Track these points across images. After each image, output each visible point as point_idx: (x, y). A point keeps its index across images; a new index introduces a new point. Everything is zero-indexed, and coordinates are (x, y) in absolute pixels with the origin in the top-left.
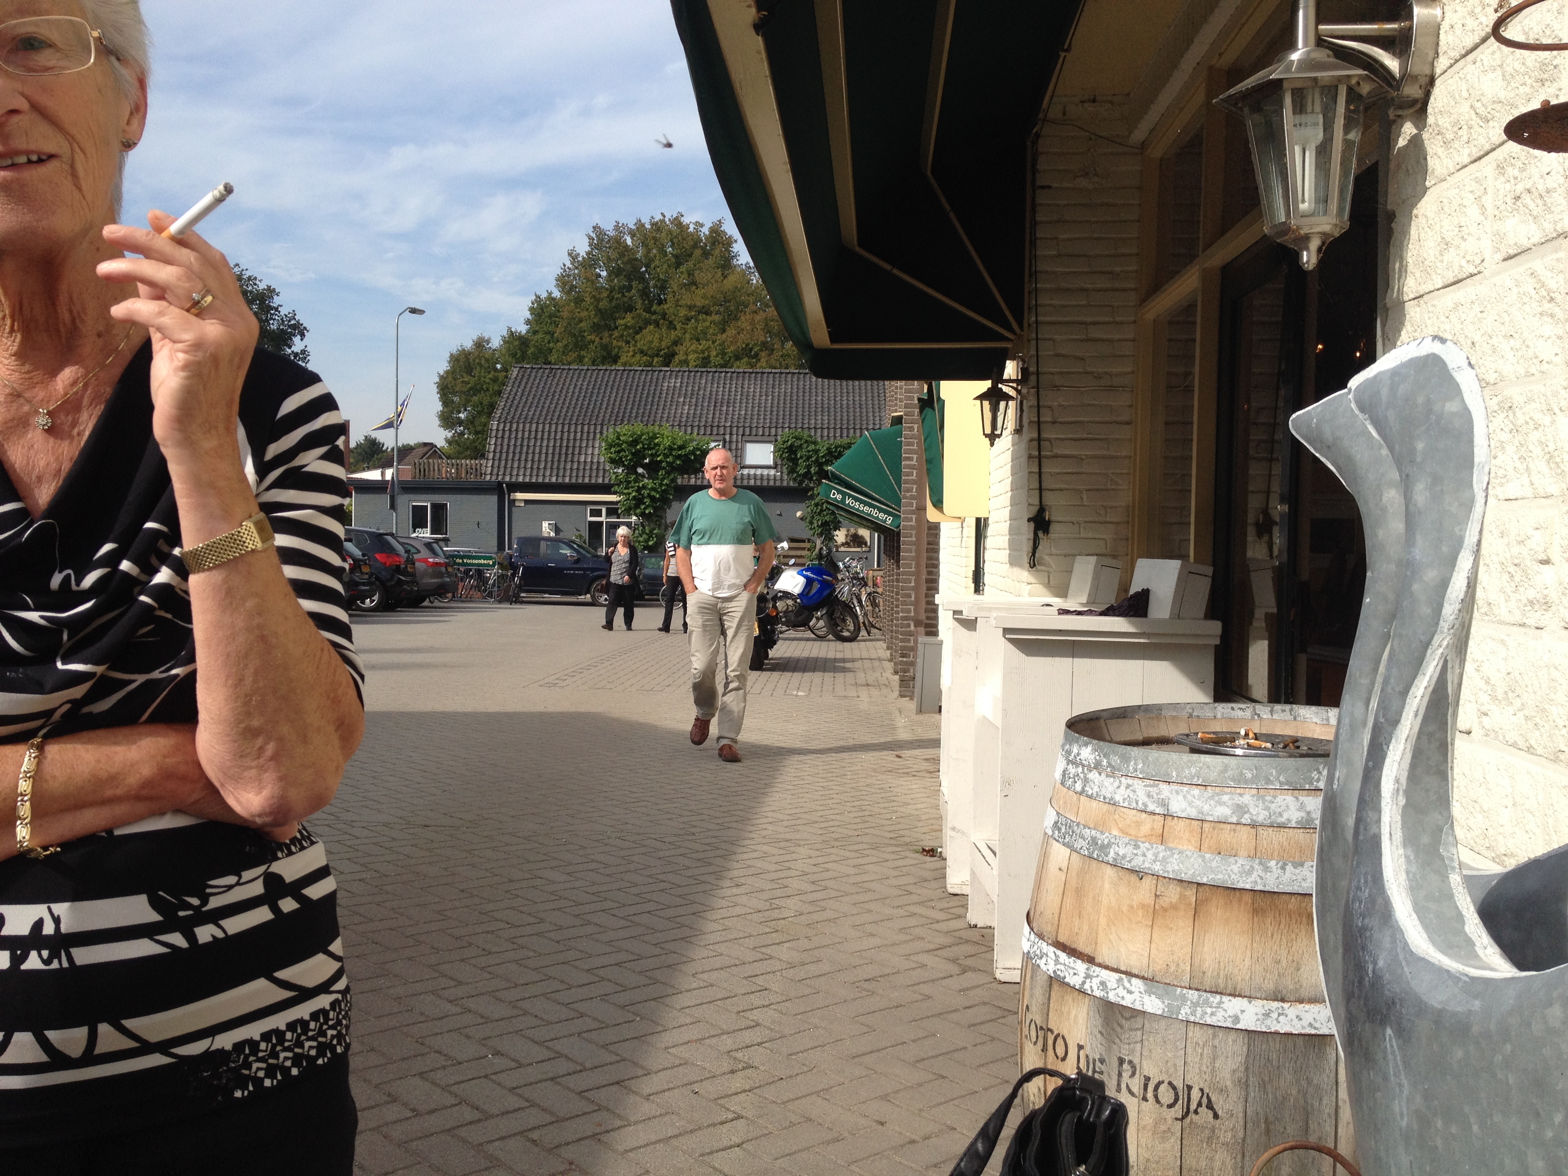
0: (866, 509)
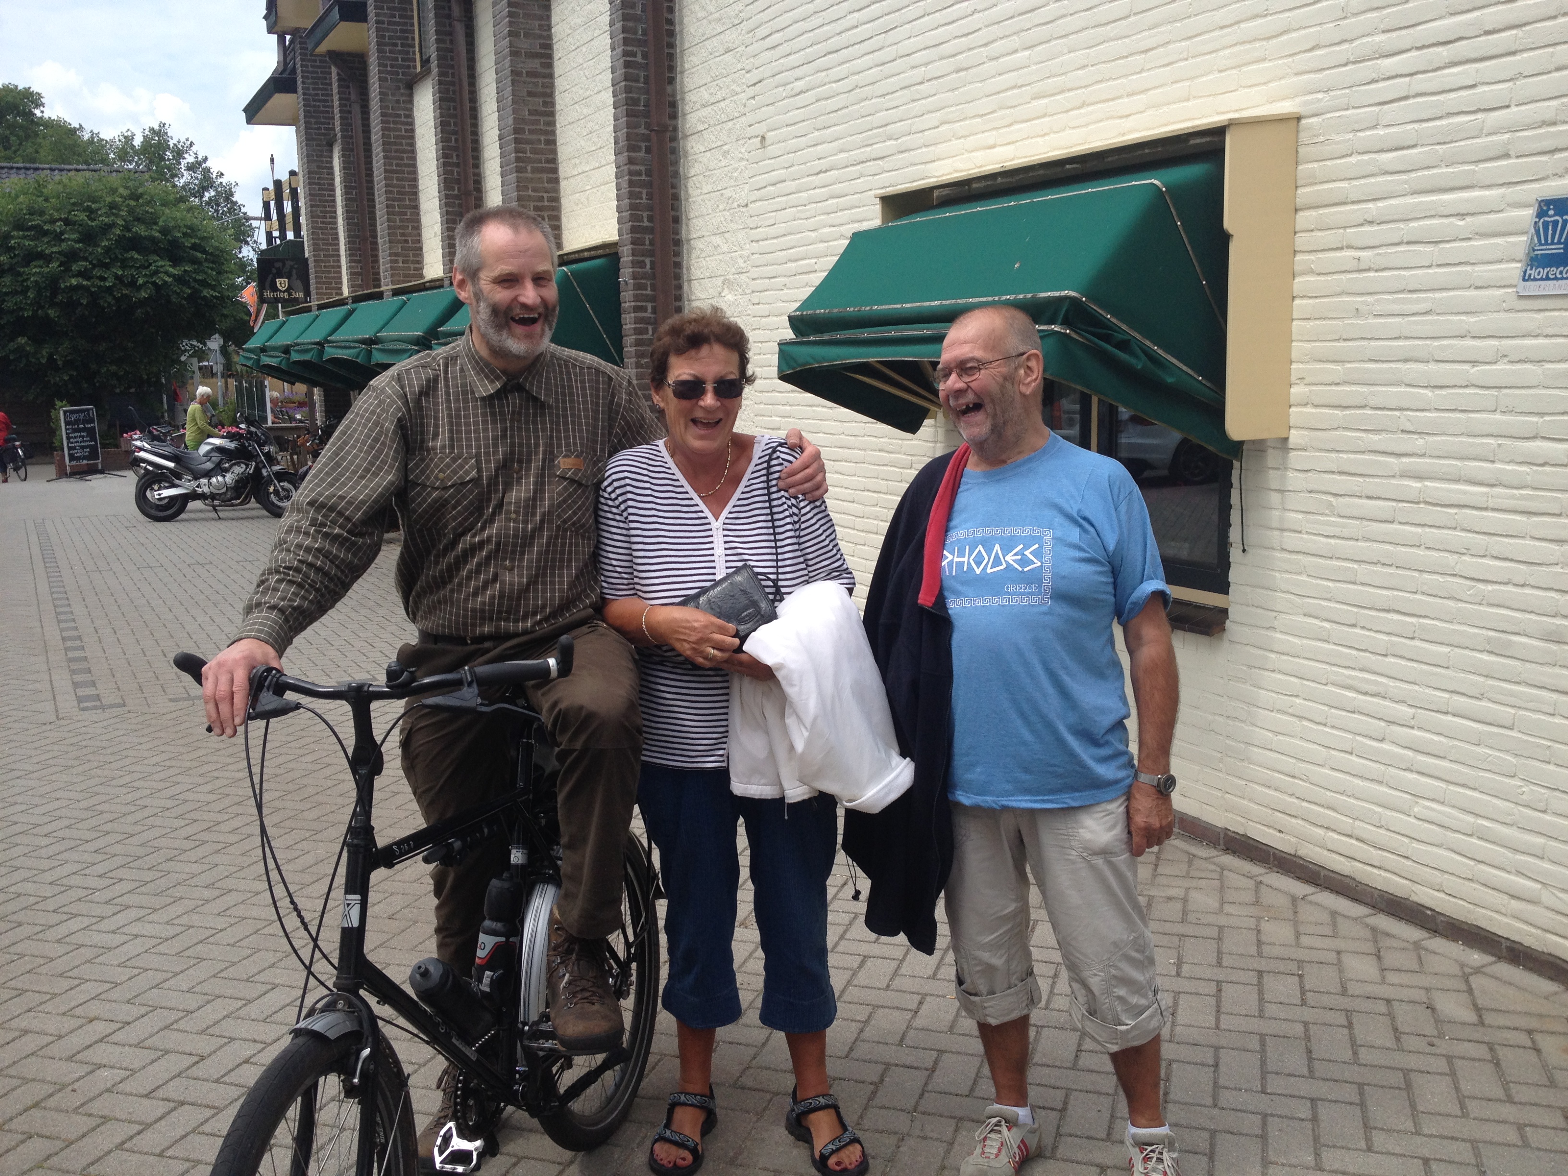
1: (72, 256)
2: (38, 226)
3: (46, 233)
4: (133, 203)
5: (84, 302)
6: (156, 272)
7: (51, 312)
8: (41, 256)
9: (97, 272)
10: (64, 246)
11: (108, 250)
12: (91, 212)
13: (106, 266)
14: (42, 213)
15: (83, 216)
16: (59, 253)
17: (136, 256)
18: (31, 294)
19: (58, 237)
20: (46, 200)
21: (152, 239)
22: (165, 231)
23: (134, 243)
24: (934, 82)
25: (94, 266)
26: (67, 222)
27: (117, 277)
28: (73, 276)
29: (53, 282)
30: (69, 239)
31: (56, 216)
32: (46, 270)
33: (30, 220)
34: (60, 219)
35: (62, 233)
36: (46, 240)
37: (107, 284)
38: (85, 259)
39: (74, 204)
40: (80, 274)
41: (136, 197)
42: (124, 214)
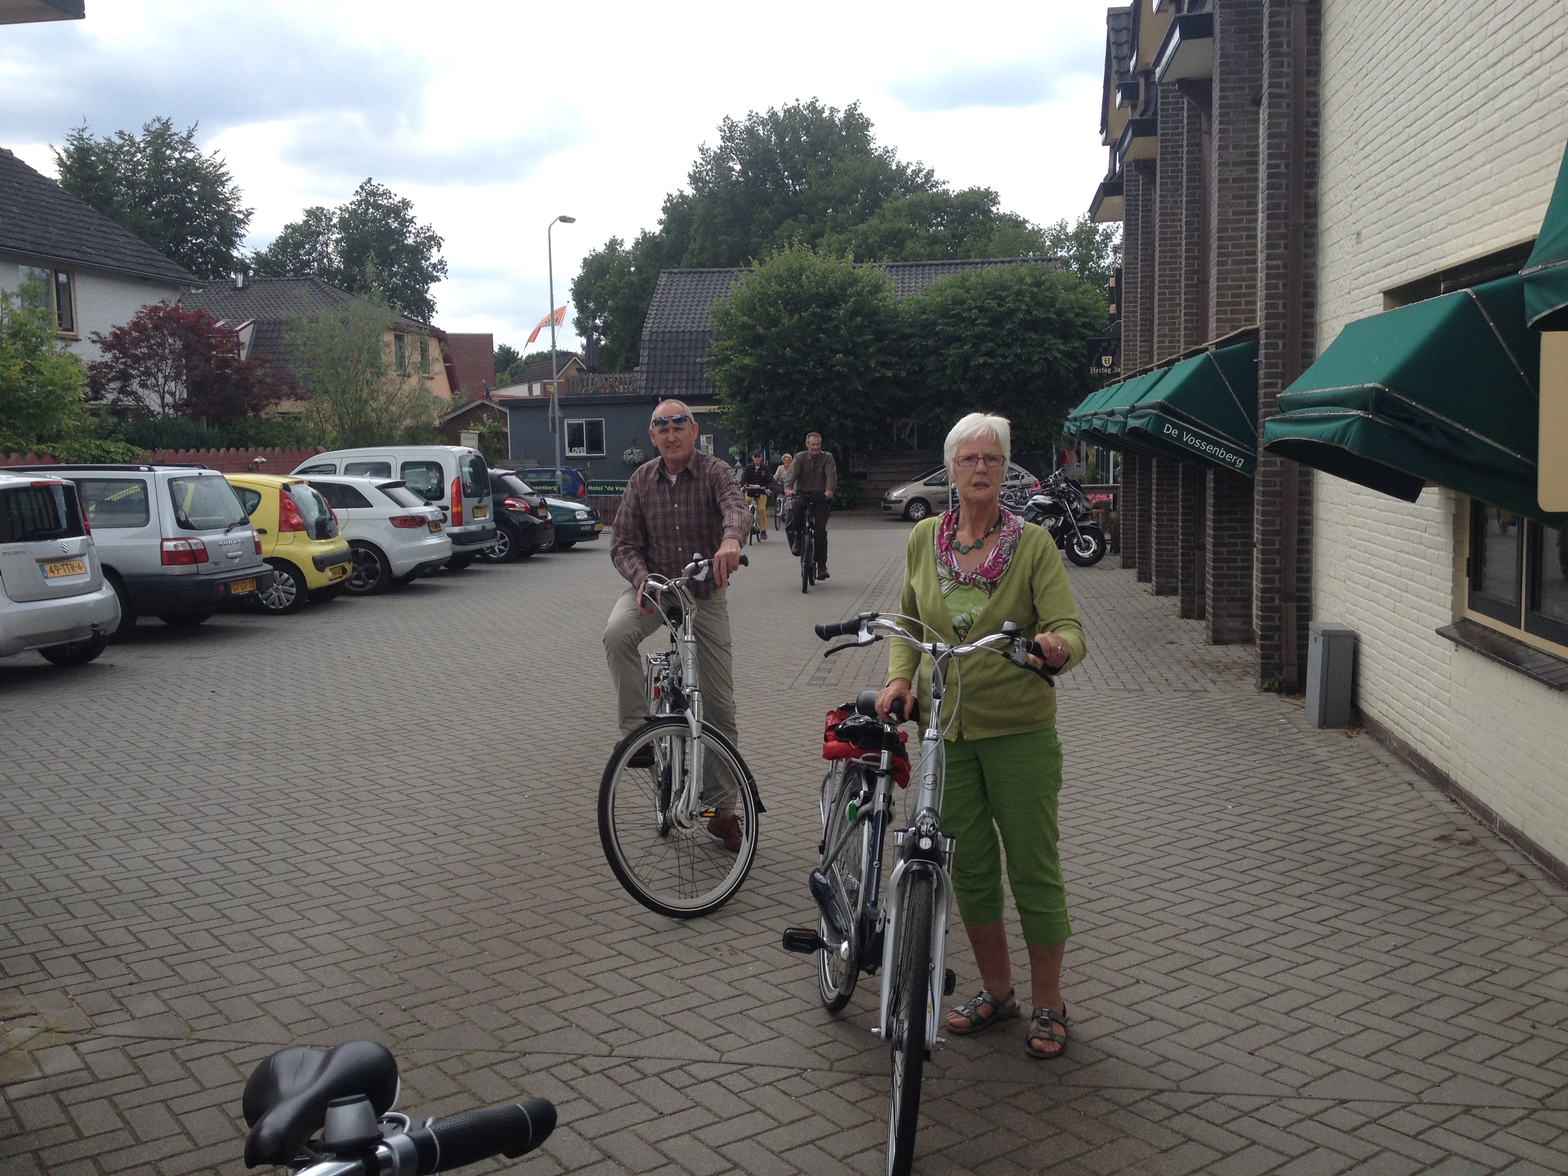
0: (1209, 448)
1: (982, 338)
2: (958, 314)
3: (964, 319)
4: (1035, 290)
5: (988, 377)
6: (1050, 349)
7: (963, 386)
8: (958, 339)
9: (1002, 351)
10: (976, 330)
11: (1011, 332)
12: (1001, 300)
13: (1008, 345)
14: (962, 302)
15: (994, 304)
16: (972, 336)
17: (1034, 336)
18: (948, 372)
19: (973, 322)
20: (968, 291)
21: (1049, 321)
22: (1059, 313)
23: (1033, 325)
24: (1444, 189)
25: (999, 346)
26: (981, 309)
27: (1017, 355)
28: (982, 355)
29: (966, 360)
30: (982, 324)
31: (973, 304)
32: (961, 351)
33: (953, 309)
34: (976, 307)
35: (976, 319)
36: (963, 325)
37: (1009, 361)
38: (992, 340)
39: (989, 293)
40: (988, 354)
41: (1038, 284)
42: (1027, 299)
